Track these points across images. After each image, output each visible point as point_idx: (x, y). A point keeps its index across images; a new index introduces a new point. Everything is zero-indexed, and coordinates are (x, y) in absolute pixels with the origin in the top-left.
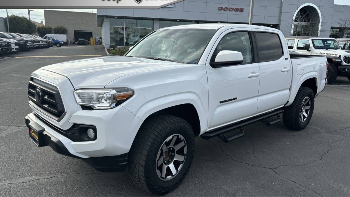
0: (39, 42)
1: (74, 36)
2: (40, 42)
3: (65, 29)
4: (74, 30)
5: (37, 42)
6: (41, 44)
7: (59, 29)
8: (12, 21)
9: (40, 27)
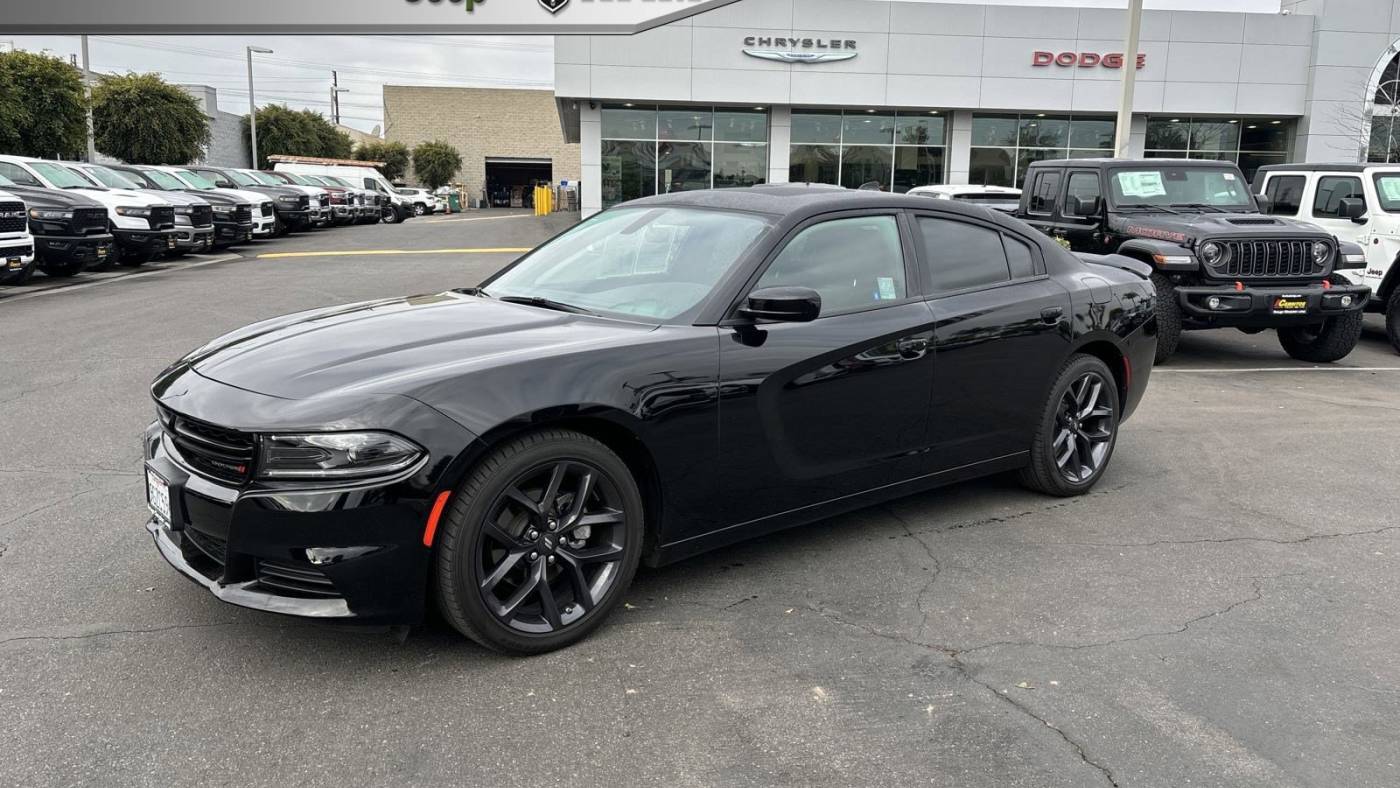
0: (351, 201)
1: (484, 178)
2: (356, 201)
3: (453, 155)
4: (486, 158)
5: (344, 200)
6: (357, 210)
7: (431, 152)
8: (269, 129)
9: (366, 149)
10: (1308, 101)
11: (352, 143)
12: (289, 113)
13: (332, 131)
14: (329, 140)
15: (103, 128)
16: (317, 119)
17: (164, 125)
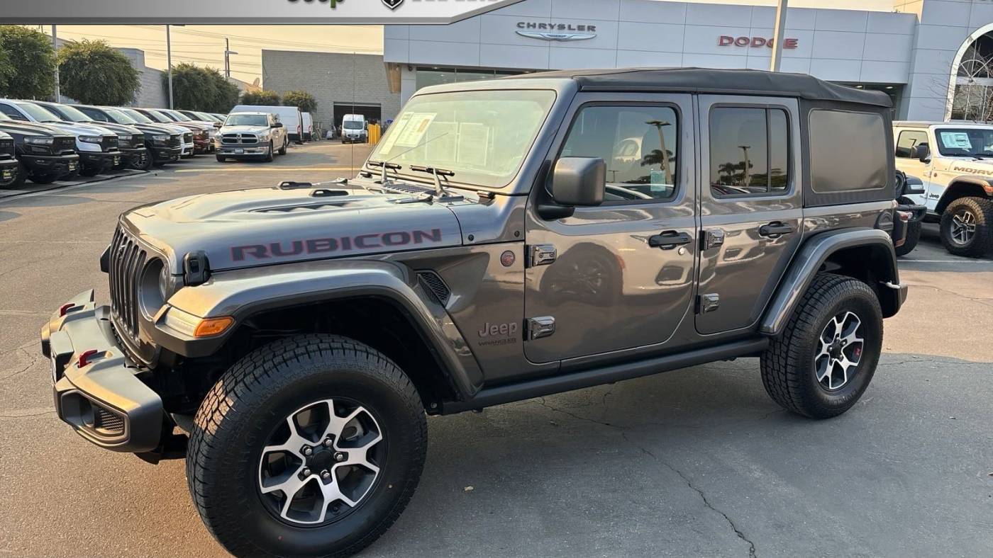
1: (333, 117)
3: (311, 100)
4: (334, 103)
7: (295, 98)
8: (181, 80)
9: (249, 95)
10: (909, 73)
11: (239, 91)
12: (195, 69)
13: (226, 83)
14: (224, 89)
15: (65, 78)
16: (215, 74)
17: (108, 78)
